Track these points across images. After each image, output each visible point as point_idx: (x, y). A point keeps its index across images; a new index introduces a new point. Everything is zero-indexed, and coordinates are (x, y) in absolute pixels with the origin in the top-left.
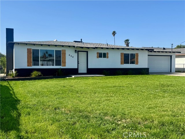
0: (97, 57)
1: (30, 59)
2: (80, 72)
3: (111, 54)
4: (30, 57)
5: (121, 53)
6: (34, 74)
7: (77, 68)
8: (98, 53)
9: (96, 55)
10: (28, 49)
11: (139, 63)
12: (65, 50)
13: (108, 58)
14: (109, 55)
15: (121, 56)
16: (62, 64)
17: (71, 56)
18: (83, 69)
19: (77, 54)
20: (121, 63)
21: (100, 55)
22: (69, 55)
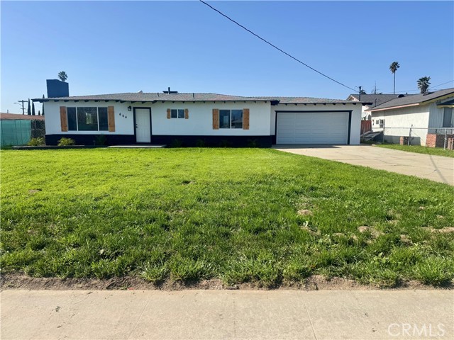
0: (168, 118)
1: (64, 121)
2: (139, 140)
3: (193, 111)
4: (65, 119)
5: (213, 110)
6: (63, 141)
7: (133, 134)
8: (168, 111)
9: (166, 114)
10: (61, 107)
11: (250, 127)
12: (113, 107)
13: (187, 118)
14: (189, 114)
15: (214, 115)
16: (109, 128)
17: (123, 116)
18: (143, 136)
19: (132, 113)
20: (214, 127)
21: (173, 114)
22: (120, 114)
